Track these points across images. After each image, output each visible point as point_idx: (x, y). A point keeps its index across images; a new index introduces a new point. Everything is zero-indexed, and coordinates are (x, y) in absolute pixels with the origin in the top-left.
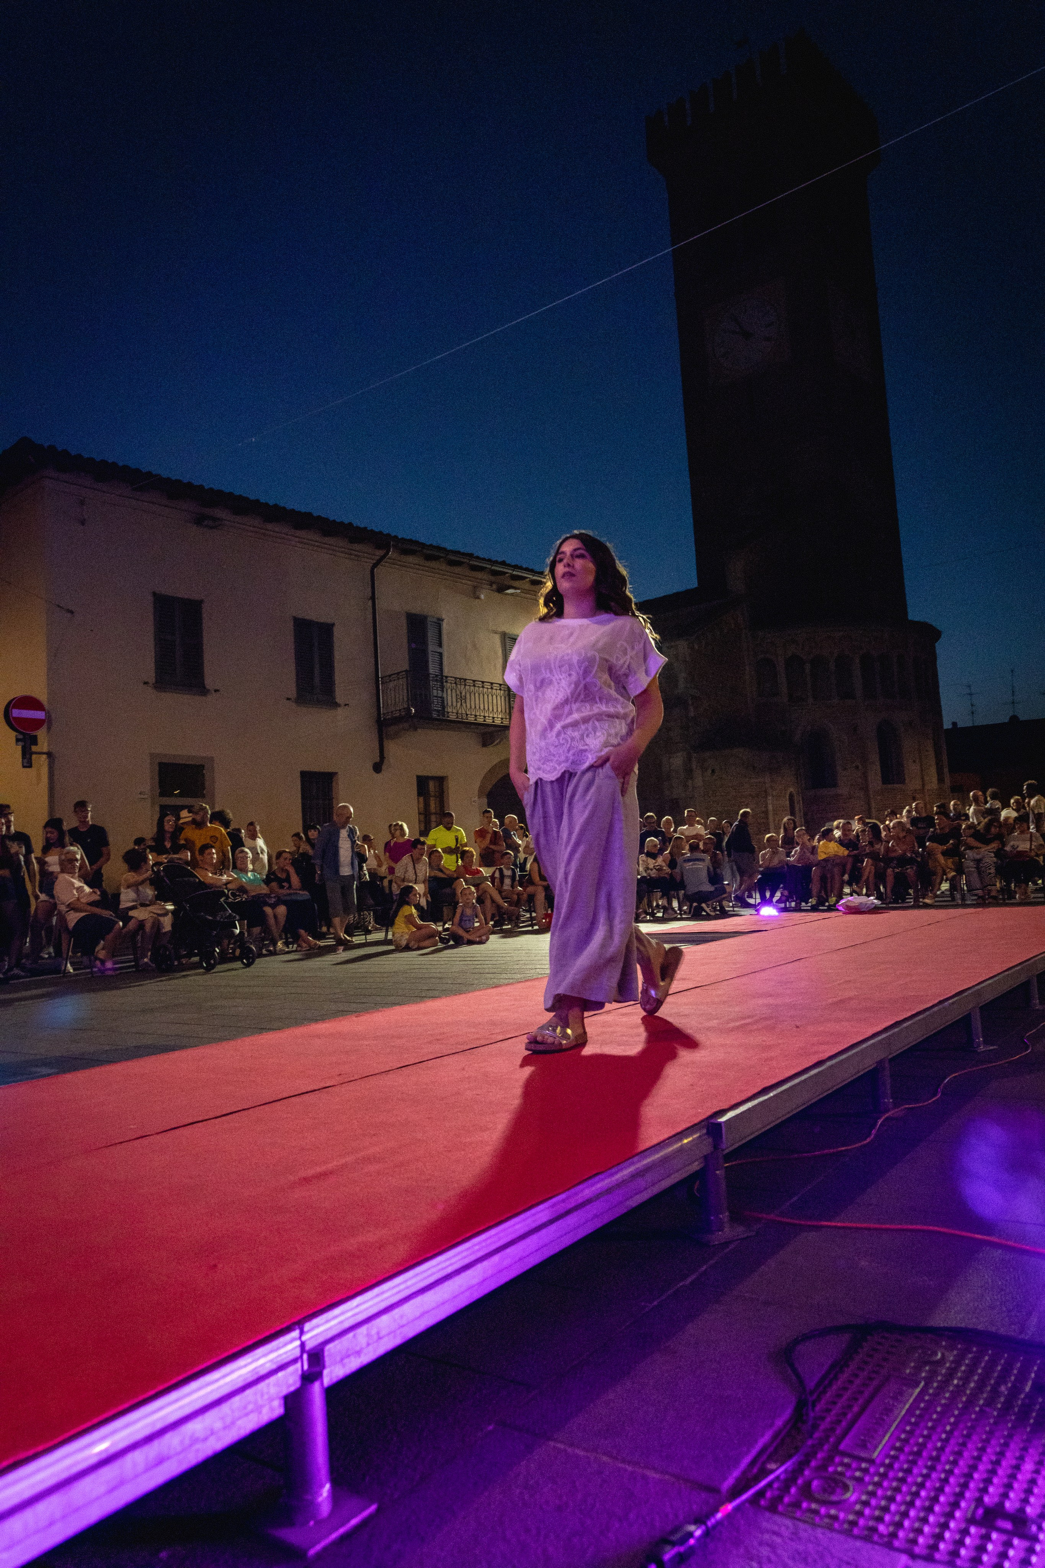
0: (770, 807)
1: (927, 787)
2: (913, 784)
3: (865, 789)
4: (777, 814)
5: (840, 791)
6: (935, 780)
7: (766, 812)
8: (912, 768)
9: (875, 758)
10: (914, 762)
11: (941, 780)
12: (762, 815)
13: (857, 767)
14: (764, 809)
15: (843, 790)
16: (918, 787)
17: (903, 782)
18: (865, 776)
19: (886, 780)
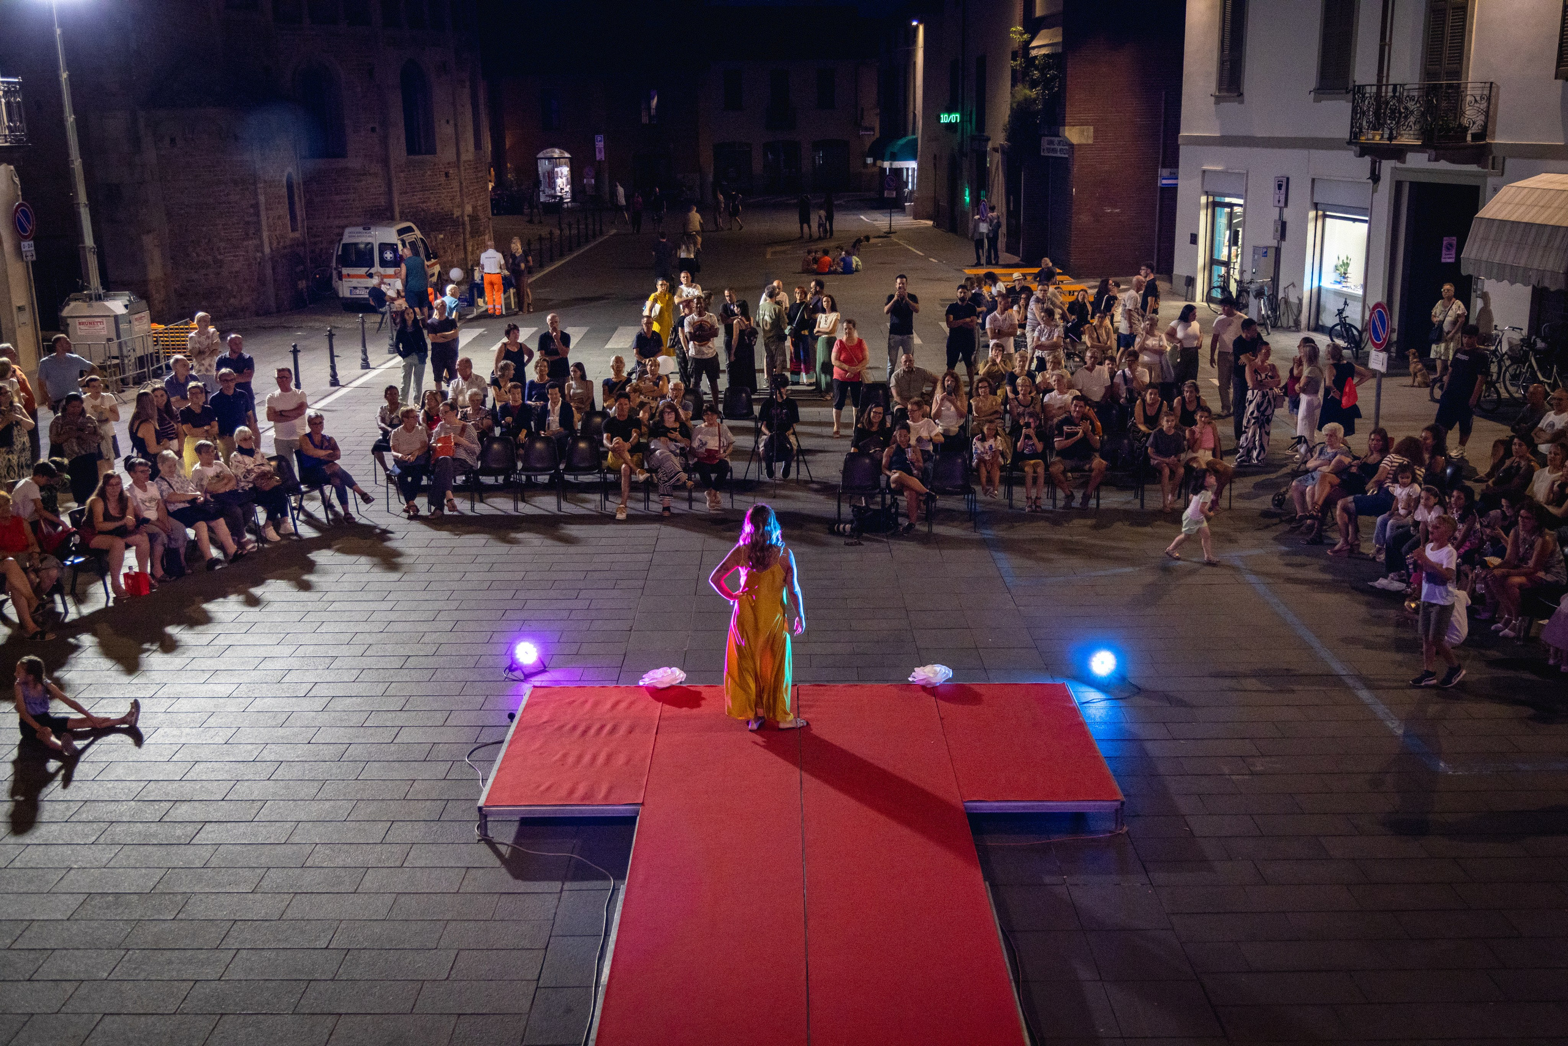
0: (262, 199)
1: (464, 157)
2: (446, 154)
3: (385, 162)
4: (271, 209)
5: (350, 165)
6: (471, 148)
7: (256, 206)
8: (444, 130)
9: (397, 115)
10: (448, 122)
11: (478, 146)
12: (252, 211)
13: (373, 130)
14: (253, 202)
15: (353, 162)
16: (453, 158)
17: (432, 151)
18: (384, 141)
19: (412, 149)
